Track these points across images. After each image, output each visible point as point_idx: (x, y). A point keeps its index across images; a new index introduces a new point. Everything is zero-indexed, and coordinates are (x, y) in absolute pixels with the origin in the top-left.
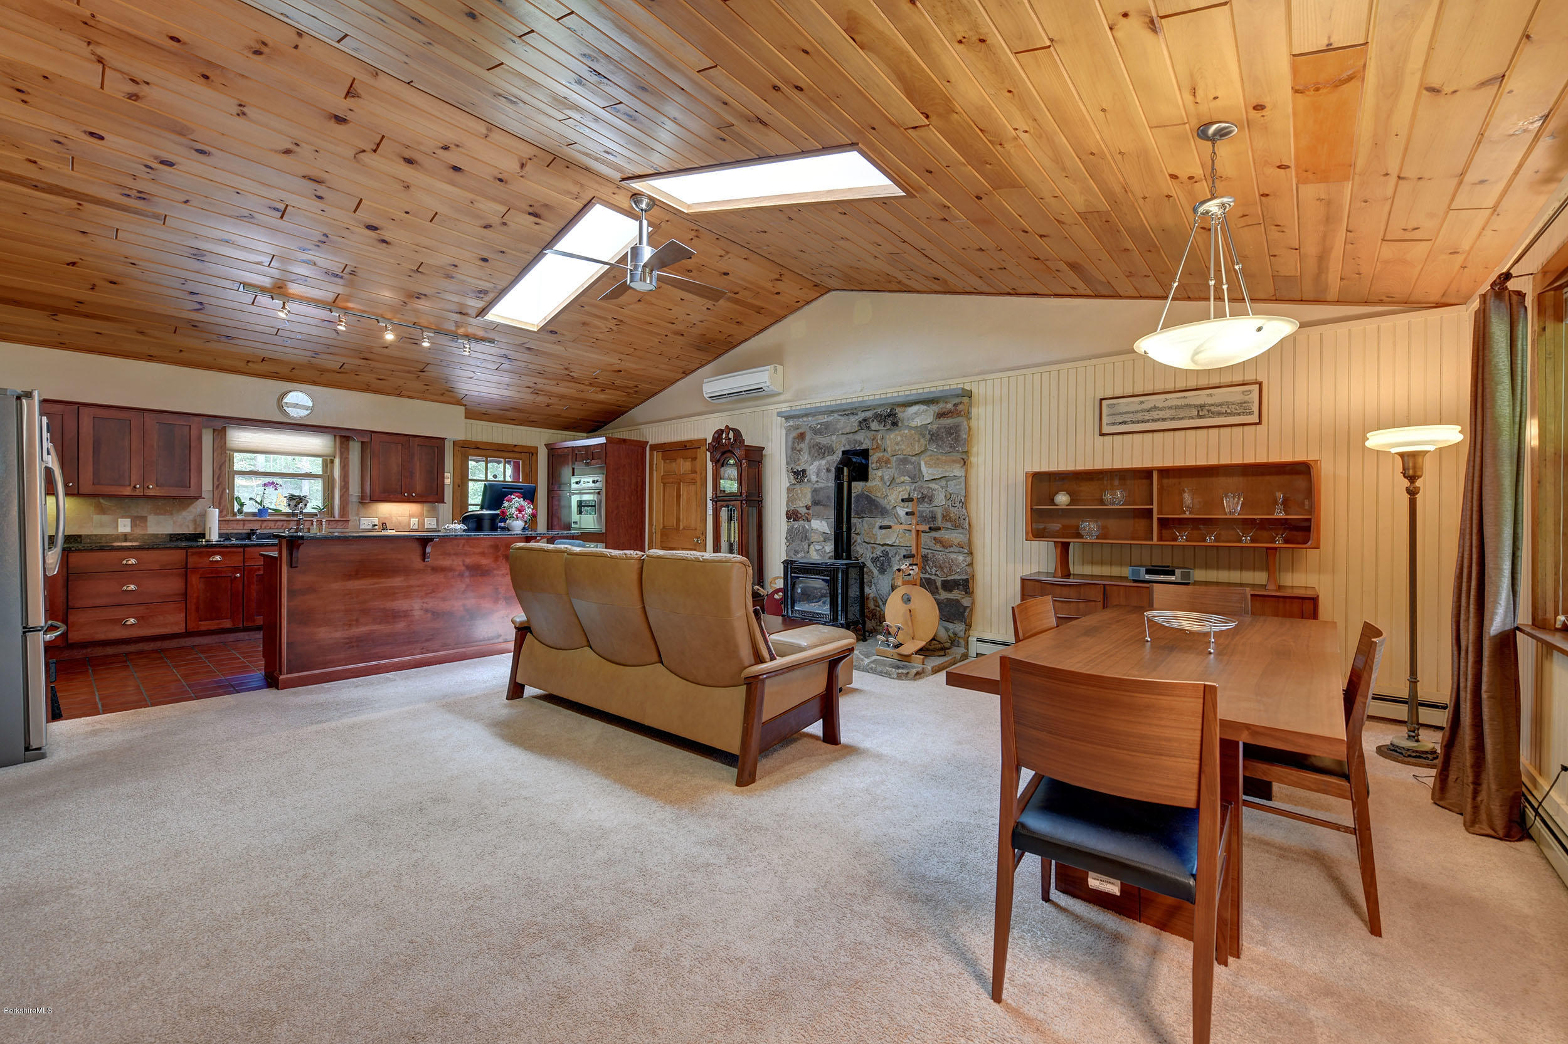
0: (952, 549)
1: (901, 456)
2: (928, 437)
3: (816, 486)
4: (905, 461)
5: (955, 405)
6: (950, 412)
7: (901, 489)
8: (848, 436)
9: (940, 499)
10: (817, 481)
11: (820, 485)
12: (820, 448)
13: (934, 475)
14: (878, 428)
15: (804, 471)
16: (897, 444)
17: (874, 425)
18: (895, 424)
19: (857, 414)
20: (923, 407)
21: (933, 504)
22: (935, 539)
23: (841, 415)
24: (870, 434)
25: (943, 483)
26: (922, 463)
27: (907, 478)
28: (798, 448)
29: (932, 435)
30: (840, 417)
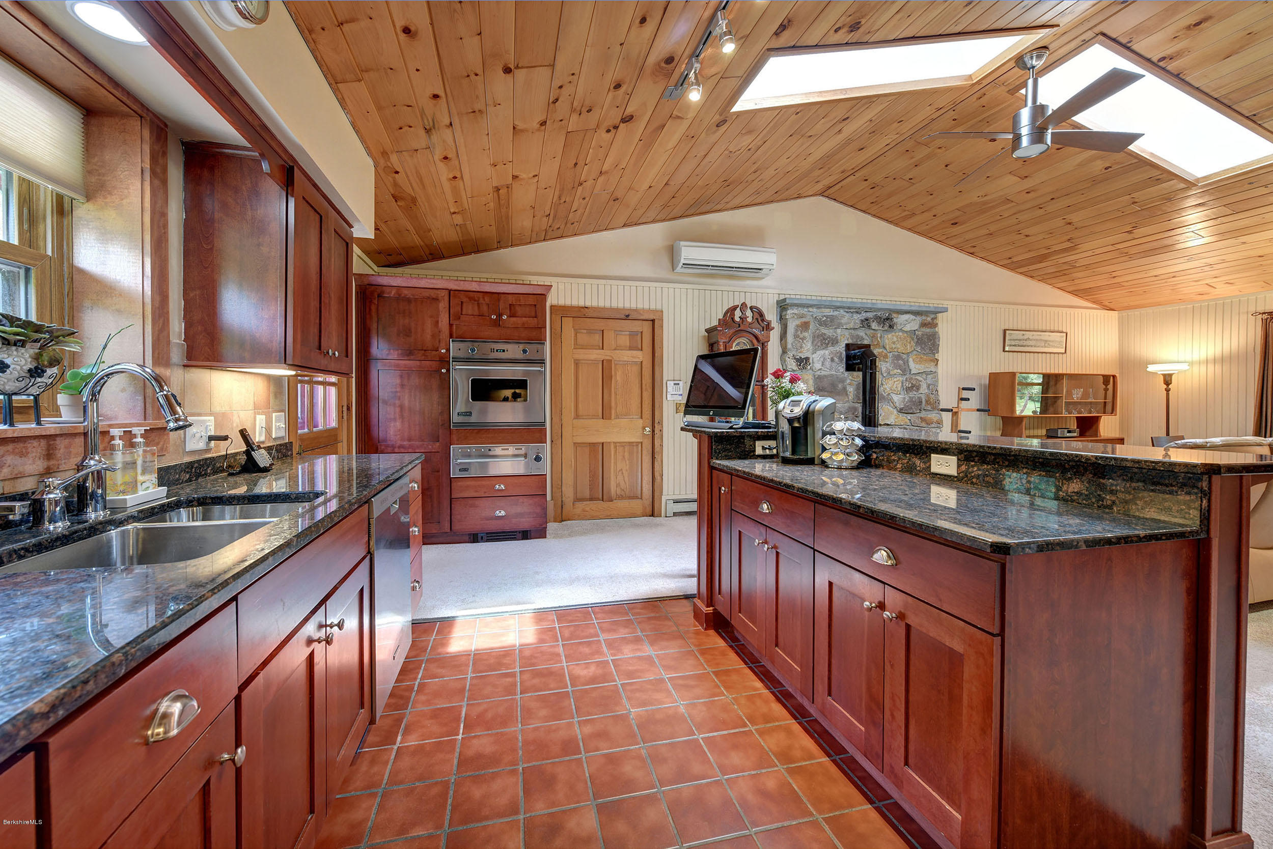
0: (933, 426)
1: (896, 353)
2: (916, 340)
3: (818, 373)
4: (898, 357)
5: (932, 319)
6: (929, 323)
7: (895, 380)
8: (850, 331)
9: (924, 389)
10: (820, 369)
11: (823, 373)
12: (824, 339)
13: (919, 370)
14: (877, 328)
15: (807, 359)
16: (894, 343)
17: (874, 325)
18: (891, 327)
19: (860, 313)
20: (912, 317)
21: (920, 392)
22: (921, 418)
23: (847, 312)
24: (869, 332)
25: (924, 376)
26: (911, 360)
27: (899, 371)
28: (801, 336)
29: (918, 339)
30: (845, 314)
